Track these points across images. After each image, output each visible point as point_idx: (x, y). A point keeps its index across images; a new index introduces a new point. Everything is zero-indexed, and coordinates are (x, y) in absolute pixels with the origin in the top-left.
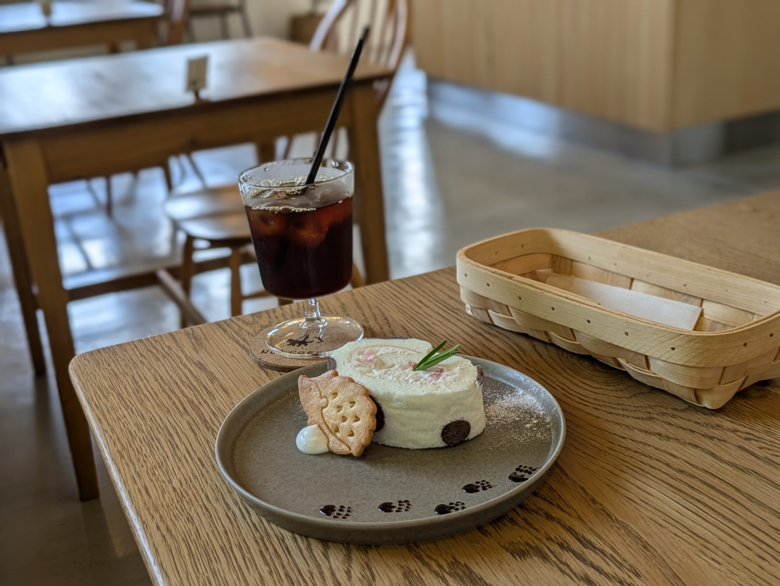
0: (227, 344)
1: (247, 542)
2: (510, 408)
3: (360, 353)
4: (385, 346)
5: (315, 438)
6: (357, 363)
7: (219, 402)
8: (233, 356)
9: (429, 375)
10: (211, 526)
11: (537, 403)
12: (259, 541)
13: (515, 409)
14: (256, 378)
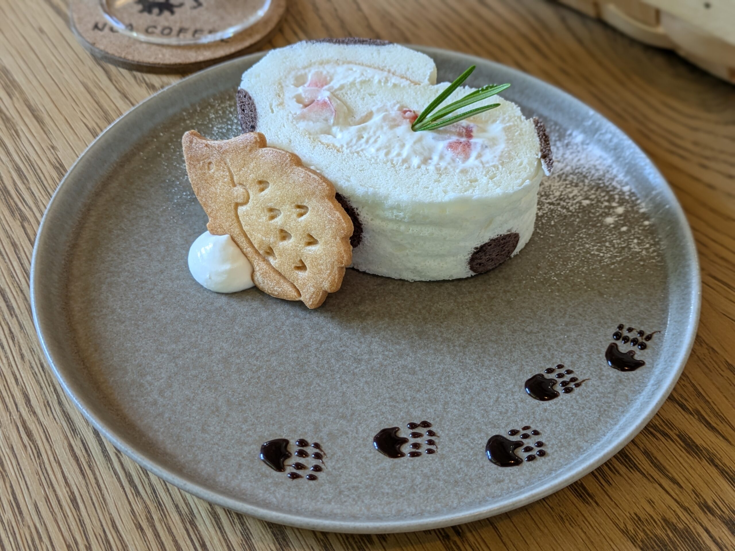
1: (120, 528)
2: (567, 176)
3: (300, 81)
4: (343, 63)
5: (227, 267)
6: (297, 109)
7: (27, 144)
8: (41, 31)
9: (446, 143)
10: (41, 484)
11: (614, 165)
12: (145, 525)
13: (575, 177)
14: (90, 85)
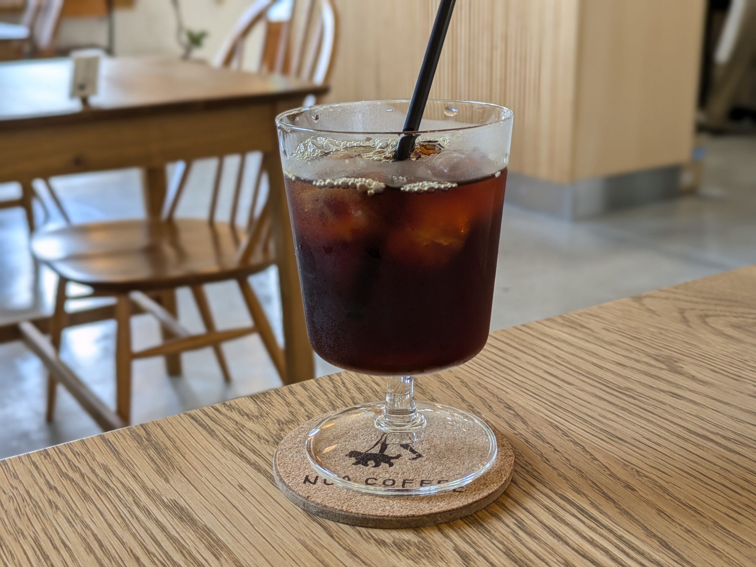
0: (223, 460)
8: (242, 487)
